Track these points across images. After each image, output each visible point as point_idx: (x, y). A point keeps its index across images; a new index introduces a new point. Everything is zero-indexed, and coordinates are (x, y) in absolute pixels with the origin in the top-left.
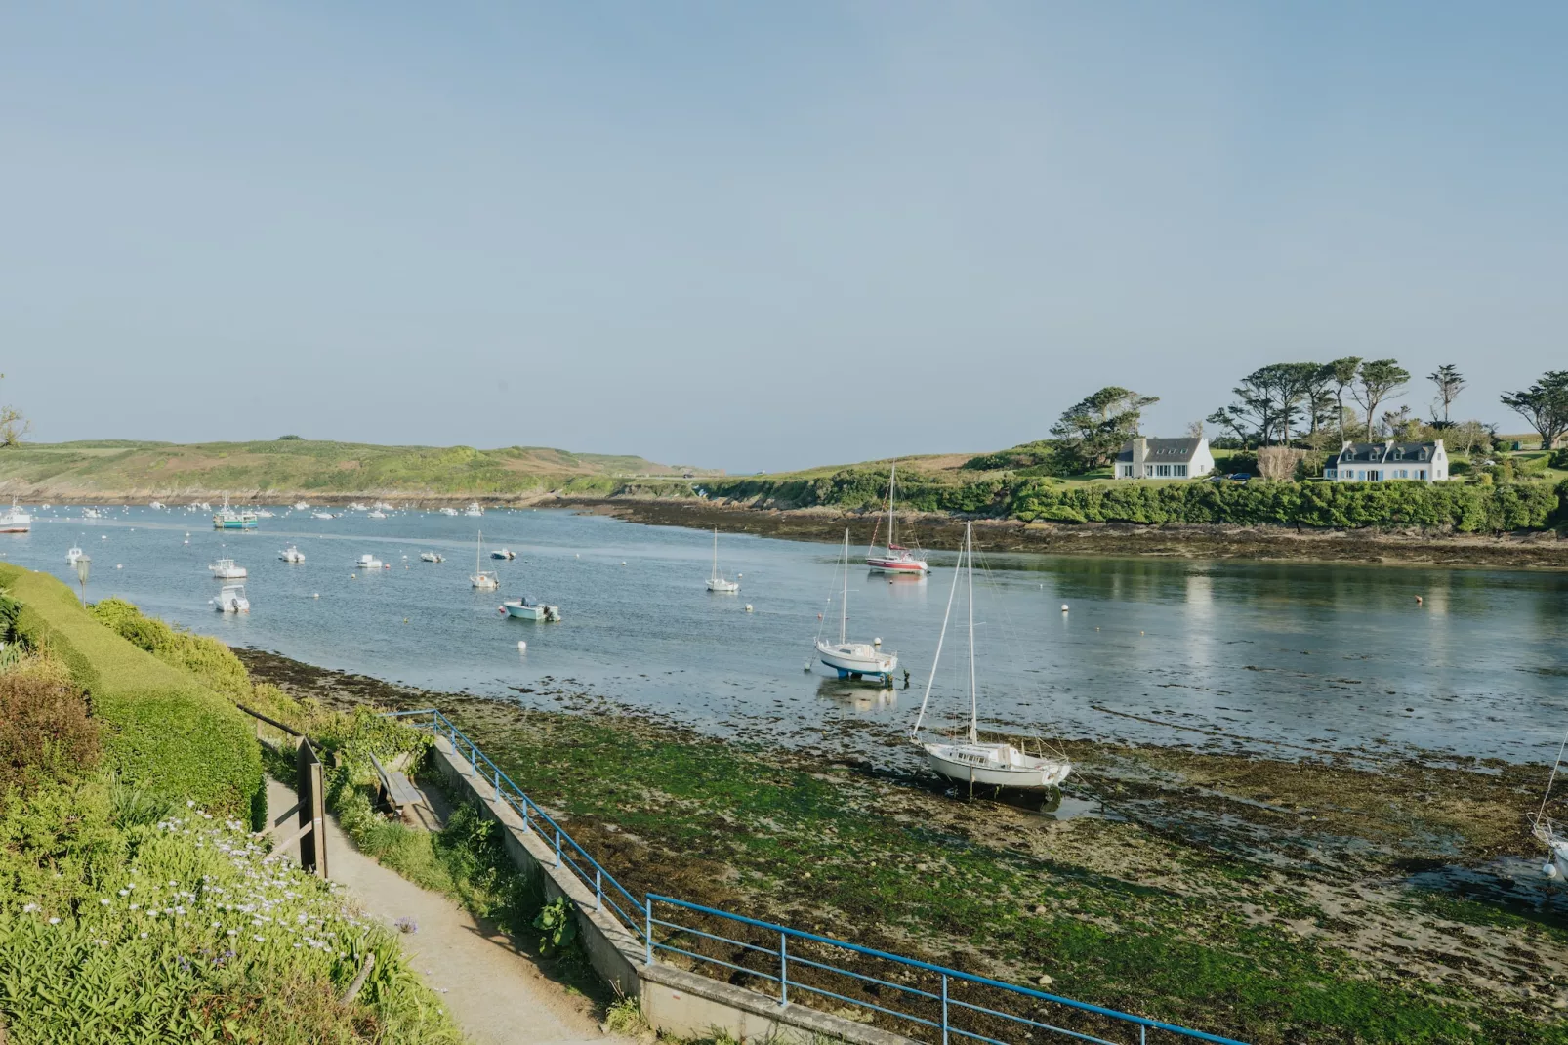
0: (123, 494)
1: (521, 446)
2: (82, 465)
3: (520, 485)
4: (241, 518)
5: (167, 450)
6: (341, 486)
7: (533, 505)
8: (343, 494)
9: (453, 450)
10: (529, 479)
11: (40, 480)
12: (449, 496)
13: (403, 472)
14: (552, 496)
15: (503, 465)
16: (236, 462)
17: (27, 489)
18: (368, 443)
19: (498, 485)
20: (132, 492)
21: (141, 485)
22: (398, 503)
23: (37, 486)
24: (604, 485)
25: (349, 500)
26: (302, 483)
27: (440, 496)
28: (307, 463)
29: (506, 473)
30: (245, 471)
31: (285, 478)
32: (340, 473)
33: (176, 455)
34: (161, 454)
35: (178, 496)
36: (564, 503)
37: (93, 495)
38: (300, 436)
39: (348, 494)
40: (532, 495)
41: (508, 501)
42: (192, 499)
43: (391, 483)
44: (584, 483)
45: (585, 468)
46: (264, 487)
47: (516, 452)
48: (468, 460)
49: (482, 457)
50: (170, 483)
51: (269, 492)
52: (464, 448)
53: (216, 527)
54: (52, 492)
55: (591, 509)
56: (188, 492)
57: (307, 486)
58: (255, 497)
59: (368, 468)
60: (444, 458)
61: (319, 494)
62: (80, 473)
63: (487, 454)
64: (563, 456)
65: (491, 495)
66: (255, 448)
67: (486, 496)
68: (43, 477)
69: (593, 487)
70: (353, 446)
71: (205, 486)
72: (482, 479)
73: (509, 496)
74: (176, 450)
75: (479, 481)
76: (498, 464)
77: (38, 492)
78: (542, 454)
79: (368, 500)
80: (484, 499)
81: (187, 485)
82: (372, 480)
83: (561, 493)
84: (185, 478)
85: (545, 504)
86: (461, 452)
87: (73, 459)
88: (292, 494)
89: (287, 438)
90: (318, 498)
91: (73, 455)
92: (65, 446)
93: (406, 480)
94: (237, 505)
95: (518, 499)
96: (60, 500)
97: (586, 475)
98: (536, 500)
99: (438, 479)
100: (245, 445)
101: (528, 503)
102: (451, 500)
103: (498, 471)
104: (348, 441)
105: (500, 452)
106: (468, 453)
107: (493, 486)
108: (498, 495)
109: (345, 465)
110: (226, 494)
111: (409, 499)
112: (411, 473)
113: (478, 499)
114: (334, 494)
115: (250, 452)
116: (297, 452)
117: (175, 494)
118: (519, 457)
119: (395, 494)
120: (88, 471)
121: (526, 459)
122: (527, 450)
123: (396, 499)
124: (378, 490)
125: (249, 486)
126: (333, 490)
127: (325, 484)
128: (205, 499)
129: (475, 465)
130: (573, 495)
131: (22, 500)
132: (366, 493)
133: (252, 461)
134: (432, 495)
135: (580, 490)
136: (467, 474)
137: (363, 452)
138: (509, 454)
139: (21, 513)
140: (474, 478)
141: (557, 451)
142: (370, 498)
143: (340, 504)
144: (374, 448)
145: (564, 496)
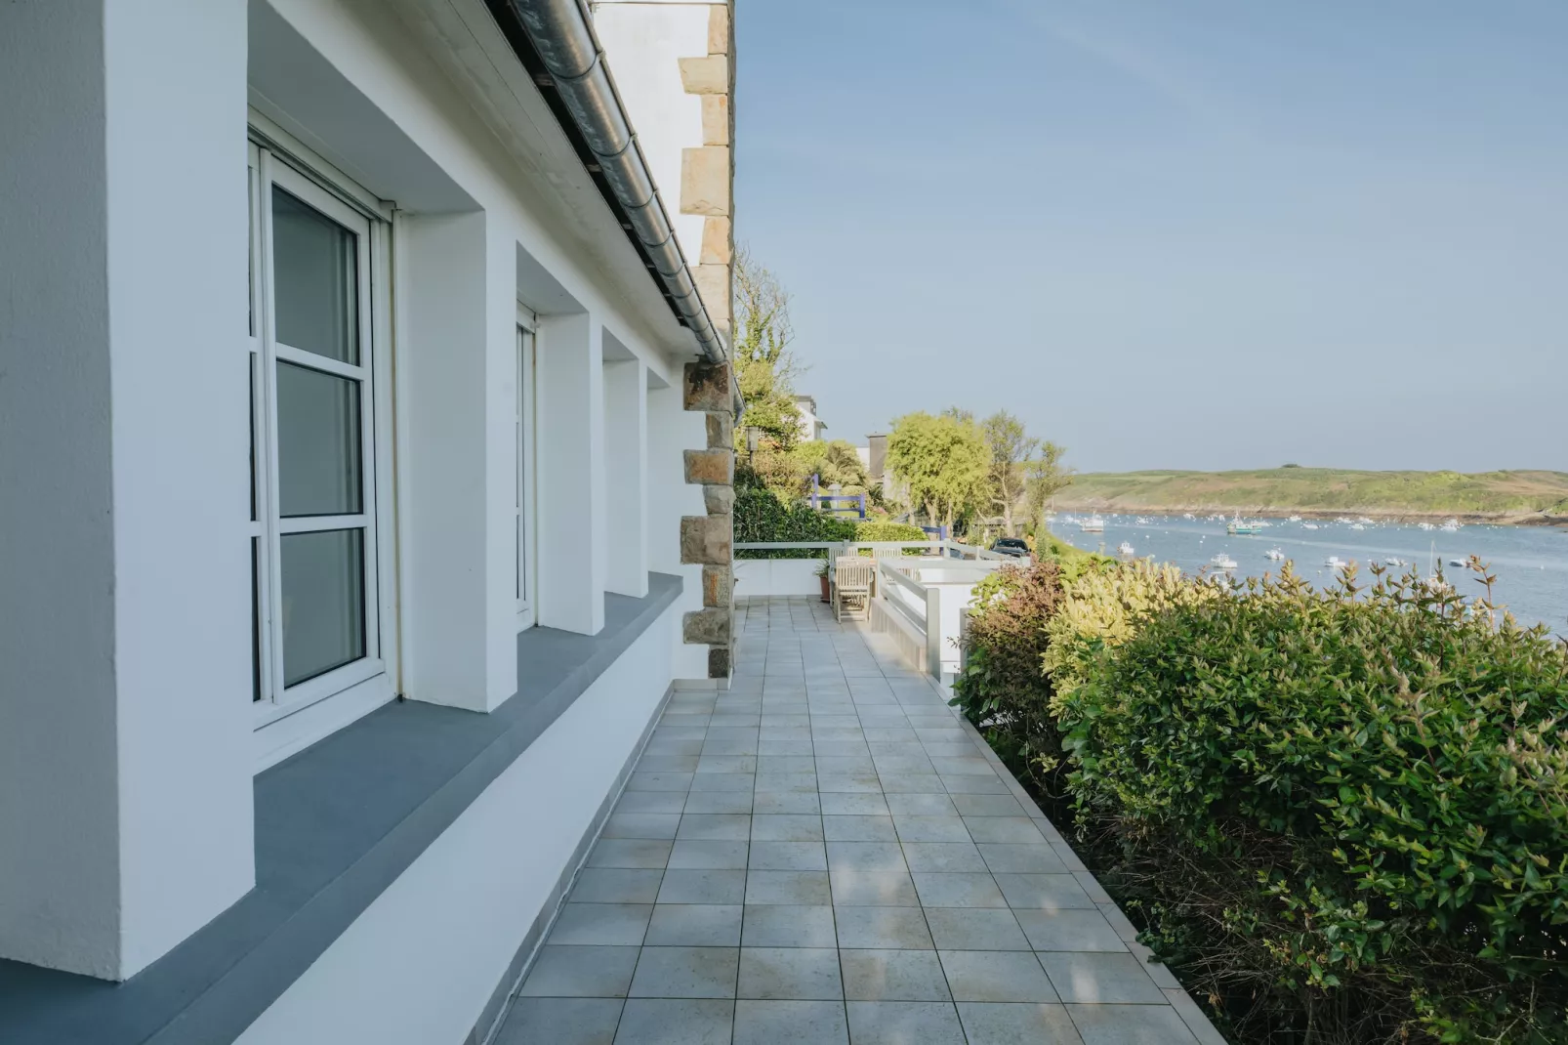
0: (1164, 508)
1: (1508, 469)
2: (1139, 487)
3: (1504, 505)
4: (1250, 526)
5: (1196, 477)
6: (1331, 504)
7: (1517, 523)
8: (1333, 510)
9: (1436, 474)
10: (1516, 500)
11: (1112, 498)
12: (1430, 513)
13: (1387, 493)
14: (1540, 515)
15: (1487, 486)
16: (1248, 485)
17: (1105, 503)
18: (1358, 469)
19: (1481, 505)
20: (1171, 507)
21: (1178, 502)
22: (1380, 518)
23: (1112, 501)
25: (1338, 514)
26: (1298, 500)
27: (1420, 513)
28: (1303, 486)
29: (1489, 494)
30: (1252, 492)
31: (1283, 497)
32: (1331, 493)
33: (1202, 480)
34: (1192, 480)
35: (1202, 510)
36: (1550, 521)
37: (1145, 508)
38: (1299, 465)
39: (1336, 510)
40: (1515, 514)
41: (1491, 519)
42: (1210, 512)
43: (1375, 502)
46: (1268, 503)
47: (1503, 475)
48: (1451, 482)
49: (1465, 480)
50: (1197, 500)
51: (1272, 508)
52: (1446, 472)
53: (1229, 533)
54: (1119, 506)
56: (1210, 507)
57: (1302, 503)
58: (1259, 512)
59: (1354, 490)
60: (1427, 481)
61: (1312, 510)
62: (1137, 493)
63: (1471, 477)
64: (1558, 477)
65: (1472, 514)
66: (1261, 475)
67: (1468, 513)
68: (1114, 495)
70: (1343, 472)
71: (1222, 503)
72: (1464, 499)
73: (1491, 514)
74: (1202, 476)
75: (1461, 500)
76: (1482, 485)
77: (1111, 506)
78: (1531, 476)
79: (1354, 516)
80: (1465, 517)
81: (1209, 502)
82: (1358, 498)
83: (1550, 512)
84: (1209, 497)
85: (1531, 522)
86: (1444, 476)
87: (1133, 483)
88: (1290, 509)
89: (1288, 466)
90: (1311, 513)
91: (1134, 481)
92: (1129, 475)
93: (1389, 499)
94: (1247, 517)
95: (1502, 517)
96: (1124, 512)
98: (1521, 518)
99: (1419, 499)
100: (1254, 472)
101: (1512, 520)
102: (1432, 516)
103: (1481, 492)
104: (1339, 468)
105: (1486, 475)
106: (1452, 476)
107: (1475, 505)
108: (1480, 513)
109: (1335, 487)
110: (1238, 509)
111: (1392, 516)
112: (1394, 494)
113: (1459, 516)
114: (1325, 510)
115: (1257, 477)
116: (1294, 477)
117: (1200, 508)
118: (1507, 479)
119: (1378, 511)
120: (1143, 491)
121: (1513, 480)
122: (1515, 472)
123: (1378, 515)
124: (1364, 507)
125: (1256, 504)
126: (1322, 507)
127: (1317, 502)
128: (1223, 512)
129: (1458, 487)
131: (1099, 511)
132: (1352, 510)
133: (1260, 484)
134: (1413, 512)
136: (1449, 494)
137: (1352, 476)
138: (1496, 477)
139: (1098, 519)
140: (1456, 498)
142: (1355, 514)
143: (1328, 518)
144: (1361, 473)
145: (1553, 515)
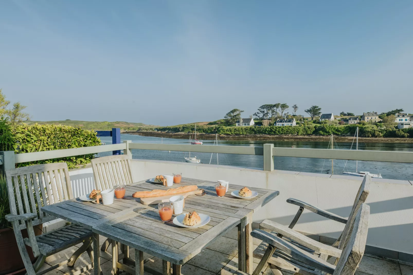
1: (118, 121)
5: (40, 123)
9: (104, 122)
13: (93, 127)
14: (125, 131)
15: (115, 125)
24: (136, 129)
36: (127, 132)
38: (70, 120)
44: (132, 128)
45: (132, 126)
47: (117, 122)
48: (107, 124)
49: (110, 124)
52: (106, 122)
55: (133, 134)
59: (85, 126)
60: (102, 124)
63: (111, 123)
64: (127, 123)
69: (134, 129)
76: (113, 125)
78: (122, 123)
83: (127, 130)
85: (124, 133)
86: (106, 123)
89: (67, 120)
97: (132, 127)
98: (122, 132)
100: (58, 121)
103: (113, 126)
105: (113, 122)
106: (107, 123)
109: (80, 125)
112: (95, 127)
115: (59, 123)
116: (70, 123)
118: (118, 123)
121: (119, 124)
122: (119, 122)
130: (129, 131)
135: (131, 130)
136: (107, 127)
137: (84, 123)
141: (125, 122)
144: (87, 122)
145: (127, 131)
